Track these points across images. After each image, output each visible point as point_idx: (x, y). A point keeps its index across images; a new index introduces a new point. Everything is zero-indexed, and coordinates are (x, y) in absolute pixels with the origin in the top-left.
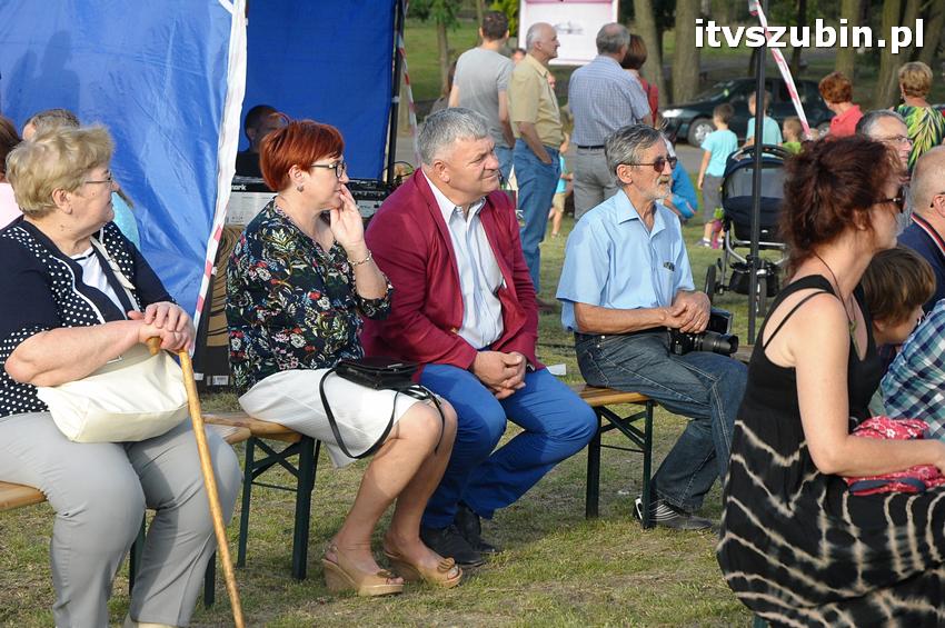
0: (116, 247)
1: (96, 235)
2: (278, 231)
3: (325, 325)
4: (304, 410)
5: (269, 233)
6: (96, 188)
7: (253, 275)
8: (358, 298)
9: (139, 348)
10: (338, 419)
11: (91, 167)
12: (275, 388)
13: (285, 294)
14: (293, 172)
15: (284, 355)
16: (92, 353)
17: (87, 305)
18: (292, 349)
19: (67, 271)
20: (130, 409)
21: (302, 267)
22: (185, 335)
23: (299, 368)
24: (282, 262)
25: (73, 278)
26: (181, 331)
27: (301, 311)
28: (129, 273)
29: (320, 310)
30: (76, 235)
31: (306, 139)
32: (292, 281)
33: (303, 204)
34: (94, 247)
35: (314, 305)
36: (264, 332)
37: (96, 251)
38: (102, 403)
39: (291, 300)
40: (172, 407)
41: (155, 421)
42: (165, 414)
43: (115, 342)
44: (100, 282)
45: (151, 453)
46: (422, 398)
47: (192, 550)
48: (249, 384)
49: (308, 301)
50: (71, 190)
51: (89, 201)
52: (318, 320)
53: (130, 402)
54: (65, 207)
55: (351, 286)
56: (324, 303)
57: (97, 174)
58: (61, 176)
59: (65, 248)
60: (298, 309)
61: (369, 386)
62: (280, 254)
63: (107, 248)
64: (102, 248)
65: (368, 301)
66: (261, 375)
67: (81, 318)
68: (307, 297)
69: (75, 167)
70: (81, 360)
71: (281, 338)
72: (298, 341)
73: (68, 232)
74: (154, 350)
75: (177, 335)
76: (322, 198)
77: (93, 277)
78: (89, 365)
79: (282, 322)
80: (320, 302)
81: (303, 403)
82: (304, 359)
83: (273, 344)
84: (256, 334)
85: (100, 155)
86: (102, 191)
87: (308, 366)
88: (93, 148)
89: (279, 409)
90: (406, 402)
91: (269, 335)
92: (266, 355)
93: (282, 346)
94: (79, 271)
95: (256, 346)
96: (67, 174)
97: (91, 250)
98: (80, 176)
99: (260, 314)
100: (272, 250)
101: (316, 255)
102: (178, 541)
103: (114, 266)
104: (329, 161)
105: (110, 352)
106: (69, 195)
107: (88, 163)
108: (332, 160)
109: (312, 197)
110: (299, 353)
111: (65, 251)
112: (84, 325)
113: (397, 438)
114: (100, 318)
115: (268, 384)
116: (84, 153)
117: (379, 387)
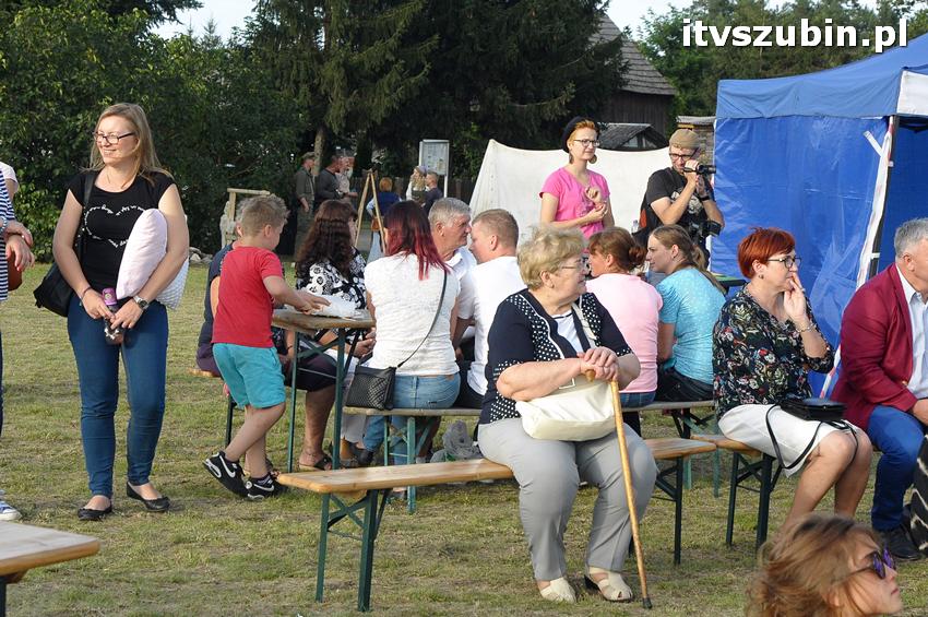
0: (589, 311)
1: (577, 302)
2: (739, 306)
3: (769, 374)
4: (756, 433)
5: (734, 307)
6: (570, 272)
7: (723, 337)
8: (805, 357)
9: (580, 376)
10: (778, 441)
11: (566, 257)
12: (738, 417)
13: (742, 351)
14: (755, 265)
15: (744, 394)
16: (548, 379)
17: (555, 348)
18: (750, 389)
19: (544, 325)
20: (568, 418)
21: (754, 332)
22: (612, 370)
23: (755, 403)
24: (741, 328)
25: (549, 330)
26: (609, 366)
27: (753, 363)
28: (596, 329)
29: (766, 363)
30: (557, 303)
31: (763, 241)
32: (748, 342)
33: (764, 287)
34: (573, 310)
35: (762, 359)
36: (732, 377)
37: (574, 313)
38: (551, 414)
39: (746, 355)
40: (601, 419)
41: (588, 428)
42: (595, 424)
43: (564, 372)
44: (570, 333)
45: (594, 450)
46: (842, 428)
47: (619, 519)
48: (722, 414)
49: (758, 356)
50: (552, 272)
51: (564, 281)
52: (764, 370)
53: (569, 412)
54: (548, 283)
55: (799, 347)
56: (770, 358)
57: (571, 262)
58: (545, 263)
59: (550, 311)
60: (750, 361)
61: (802, 418)
62: (739, 322)
63: (583, 312)
64: (579, 312)
65: (811, 359)
66: (729, 408)
67: (549, 357)
68: (757, 353)
69: (555, 256)
70: (541, 383)
71: (742, 381)
72: (753, 385)
73: (552, 300)
74: (589, 379)
75: (606, 369)
76: (777, 283)
77: (566, 329)
78: (547, 388)
79: (743, 371)
80: (767, 358)
81: (755, 428)
82: (759, 396)
83: (738, 386)
84: (727, 379)
85: (573, 249)
86: (574, 274)
87: (761, 402)
88: (569, 244)
89: (741, 431)
90: (826, 429)
91: (735, 379)
92: (733, 394)
93: (743, 387)
94: (554, 326)
95: (727, 387)
96: (549, 261)
97: (570, 312)
98: (558, 263)
99: (730, 365)
100: (735, 319)
101: (769, 324)
102: (610, 511)
103: (585, 323)
104: (780, 256)
105: (561, 379)
106: (551, 276)
107: (564, 254)
108: (783, 255)
109: (770, 282)
110: (754, 392)
111: (549, 313)
112: (546, 360)
113: (819, 455)
114: (562, 356)
115: (733, 414)
116: (562, 247)
117: (808, 419)
